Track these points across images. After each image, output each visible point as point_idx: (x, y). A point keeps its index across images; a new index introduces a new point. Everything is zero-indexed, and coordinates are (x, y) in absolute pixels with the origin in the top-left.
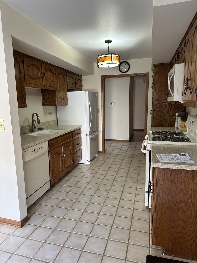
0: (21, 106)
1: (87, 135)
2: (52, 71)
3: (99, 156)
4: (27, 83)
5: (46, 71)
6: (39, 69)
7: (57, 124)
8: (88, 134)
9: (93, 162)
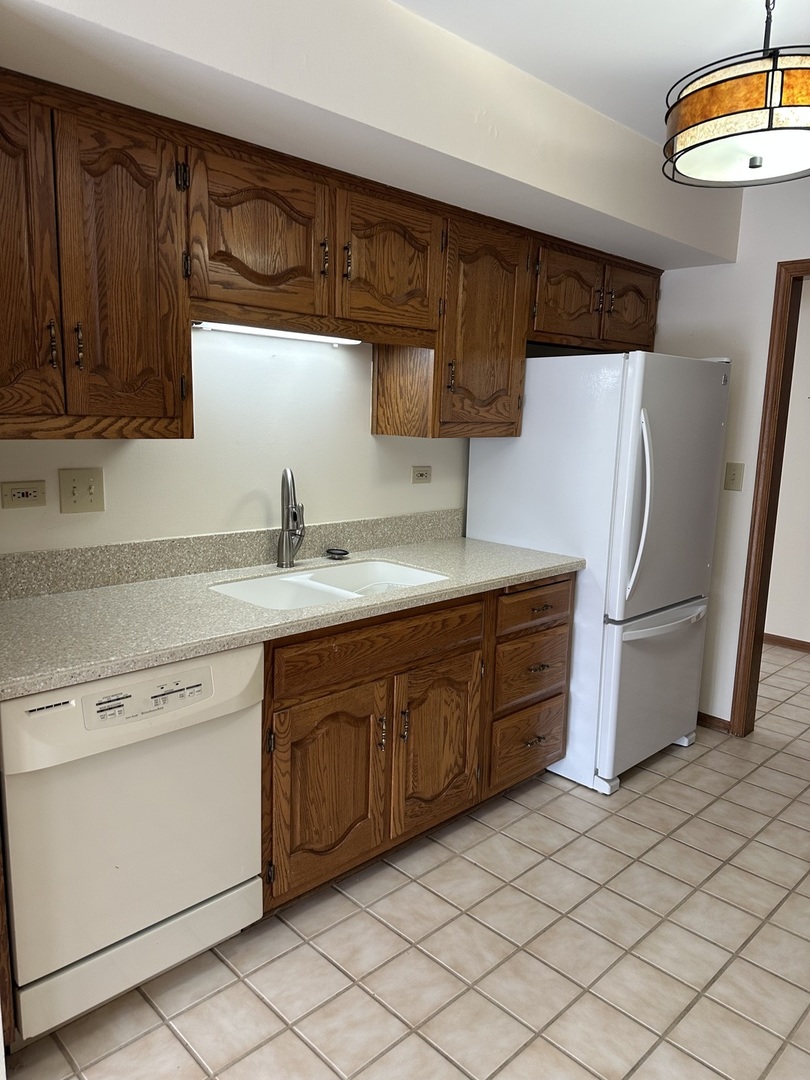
0: (151, 428)
1: (608, 620)
2: (417, 235)
3: (697, 751)
4: (208, 300)
5: (369, 237)
6: (307, 221)
7: (464, 536)
8: (617, 616)
9: (638, 785)
